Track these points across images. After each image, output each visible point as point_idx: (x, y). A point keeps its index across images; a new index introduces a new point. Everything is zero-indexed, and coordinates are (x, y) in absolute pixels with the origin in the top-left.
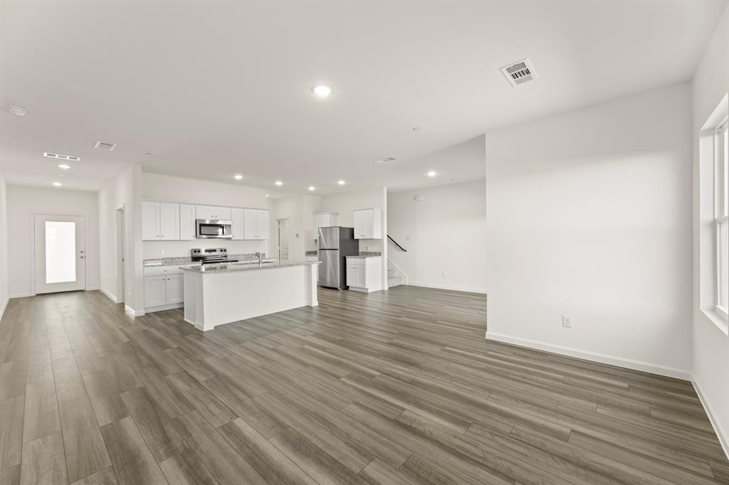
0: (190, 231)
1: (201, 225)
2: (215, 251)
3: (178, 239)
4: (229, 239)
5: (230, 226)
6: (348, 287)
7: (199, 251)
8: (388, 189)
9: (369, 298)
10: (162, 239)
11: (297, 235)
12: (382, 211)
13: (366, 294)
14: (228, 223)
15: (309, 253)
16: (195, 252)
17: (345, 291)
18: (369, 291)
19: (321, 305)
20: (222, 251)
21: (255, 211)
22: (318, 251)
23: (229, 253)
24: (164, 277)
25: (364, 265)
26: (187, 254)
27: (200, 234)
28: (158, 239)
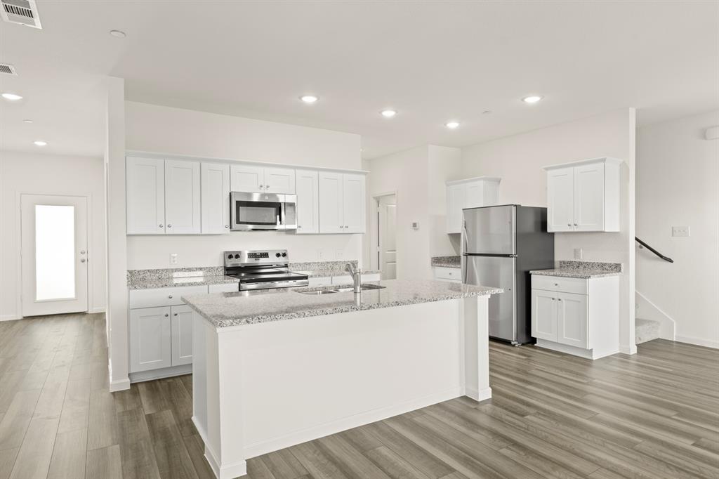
0: (219, 215)
1: (239, 204)
2: (266, 255)
3: (199, 232)
4: (291, 232)
5: (292, 205)
6: (534, 341)
7: (237, 256)
8: (638, 112)
9: (594, 373)
10: (169, 231)
11: (415, 225)
12: (624, 167)
13: (587, 363)
14: (289, 199)
15: (437, 261)
16: (230, 257)
17: (528, 349)
18: (595, 357)
19: (499, 397)
20: (278, 255)
21: (340, 175)
22: (463, 259)
23: (291, 259)
24: (167, 311)
25: (584, 295)
26: (217, 262)
27: (238, 222)
28: (161, 231)
